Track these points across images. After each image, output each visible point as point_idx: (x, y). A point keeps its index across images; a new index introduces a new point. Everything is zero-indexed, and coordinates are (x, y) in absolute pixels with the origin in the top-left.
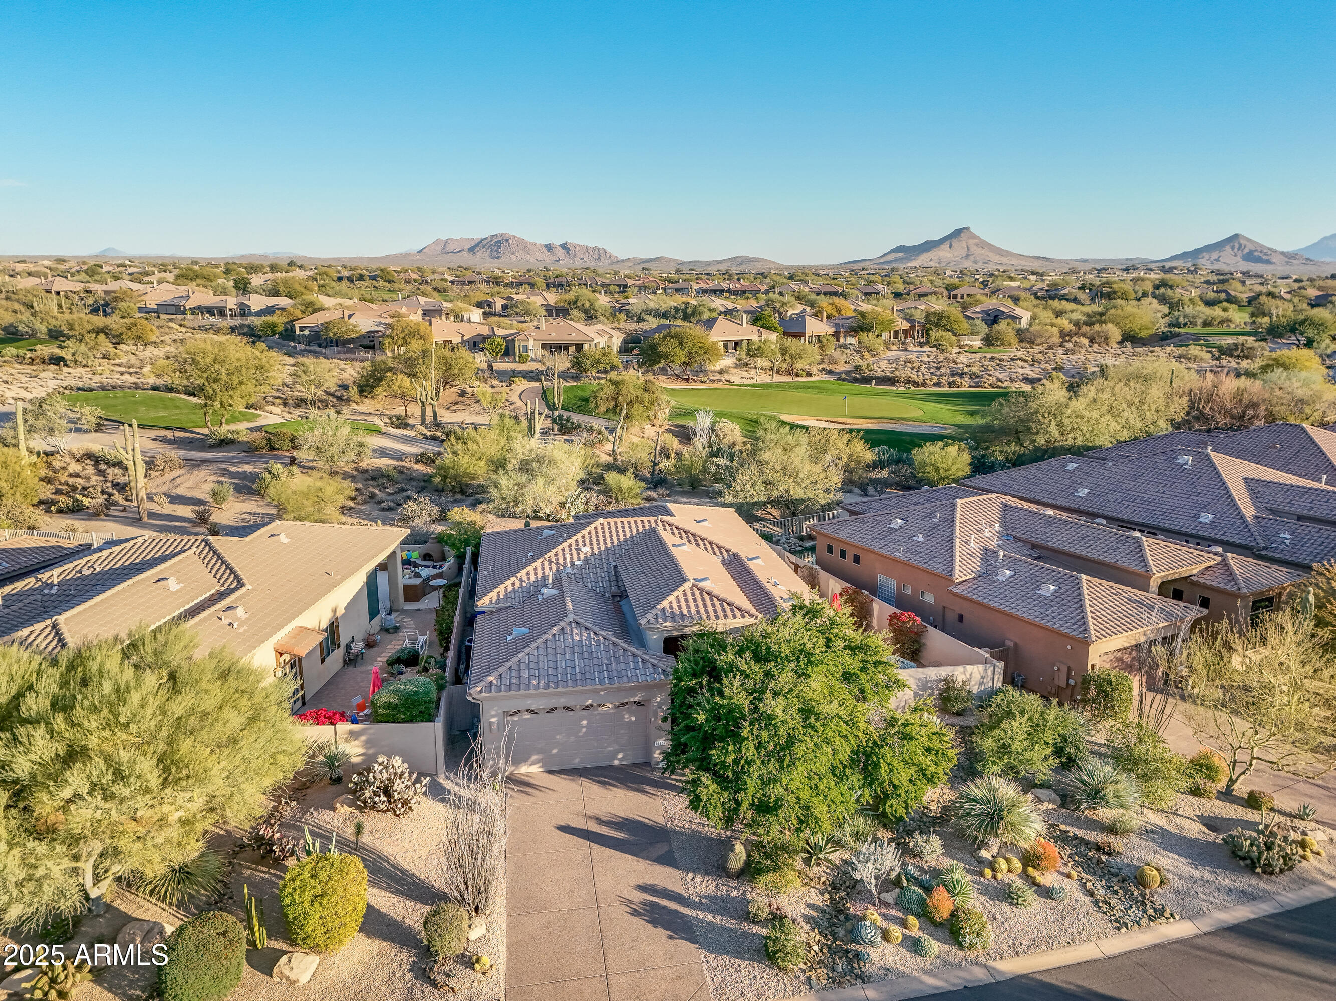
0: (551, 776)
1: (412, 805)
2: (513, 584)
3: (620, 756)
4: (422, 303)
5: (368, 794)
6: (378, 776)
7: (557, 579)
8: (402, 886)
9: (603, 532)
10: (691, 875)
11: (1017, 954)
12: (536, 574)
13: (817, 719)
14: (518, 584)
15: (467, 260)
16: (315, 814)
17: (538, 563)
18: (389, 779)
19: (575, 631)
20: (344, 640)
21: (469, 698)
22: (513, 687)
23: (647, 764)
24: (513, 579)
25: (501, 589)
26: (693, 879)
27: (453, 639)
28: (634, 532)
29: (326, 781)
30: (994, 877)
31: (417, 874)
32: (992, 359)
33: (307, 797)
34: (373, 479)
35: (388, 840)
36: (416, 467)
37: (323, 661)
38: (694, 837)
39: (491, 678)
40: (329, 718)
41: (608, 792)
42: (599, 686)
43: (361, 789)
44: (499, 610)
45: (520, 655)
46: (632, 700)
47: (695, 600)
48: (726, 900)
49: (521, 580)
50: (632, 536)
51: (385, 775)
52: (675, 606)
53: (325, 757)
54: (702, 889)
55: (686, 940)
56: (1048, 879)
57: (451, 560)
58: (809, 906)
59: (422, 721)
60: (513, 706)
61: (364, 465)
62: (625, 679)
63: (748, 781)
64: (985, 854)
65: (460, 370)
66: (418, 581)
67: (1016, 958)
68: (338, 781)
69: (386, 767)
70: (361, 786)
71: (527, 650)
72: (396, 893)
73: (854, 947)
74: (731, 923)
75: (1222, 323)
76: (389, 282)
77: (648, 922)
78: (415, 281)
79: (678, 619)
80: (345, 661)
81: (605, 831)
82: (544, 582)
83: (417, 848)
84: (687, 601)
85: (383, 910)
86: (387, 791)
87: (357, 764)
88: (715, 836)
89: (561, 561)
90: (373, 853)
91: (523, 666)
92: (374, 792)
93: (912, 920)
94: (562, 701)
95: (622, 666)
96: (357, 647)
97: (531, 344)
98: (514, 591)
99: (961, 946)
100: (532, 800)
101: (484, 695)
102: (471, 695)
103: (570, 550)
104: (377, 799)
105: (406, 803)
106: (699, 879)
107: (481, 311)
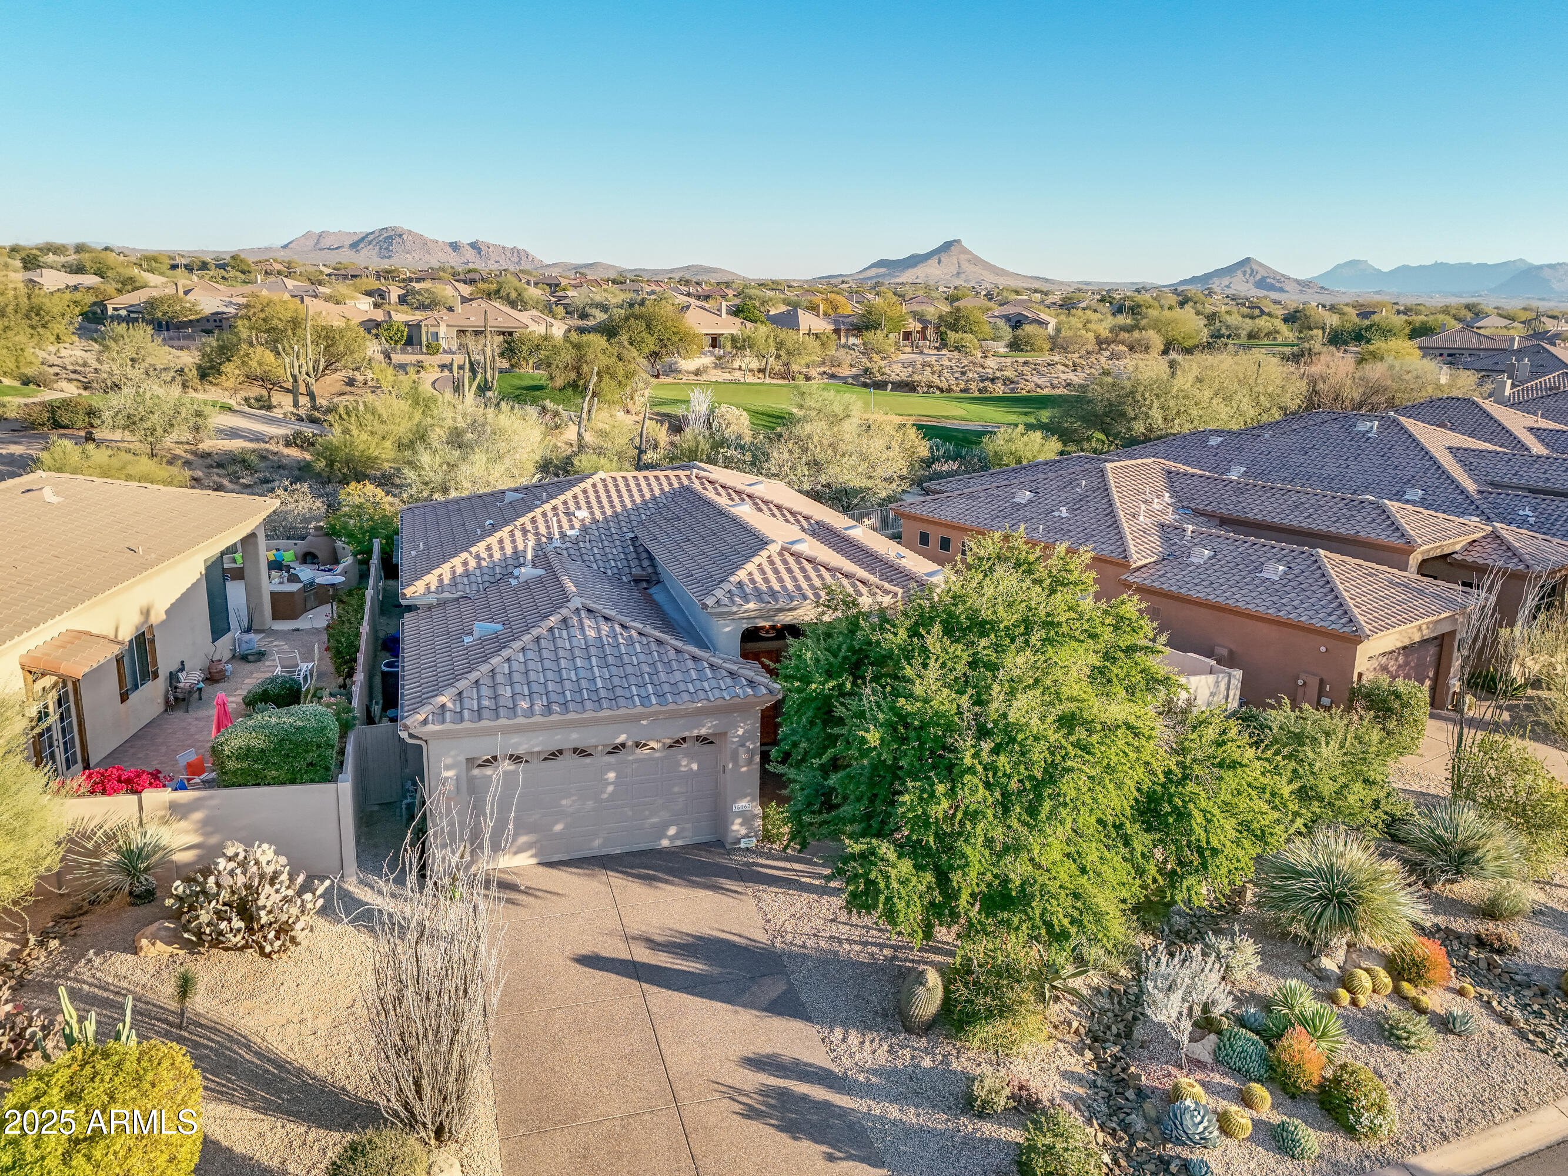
0: (551, 870)
1: (297, 931)
2: (465, 563)
3: (672, 831)
4: (290, 287)
5: (204, 916)
6: (227, 881)
7: (541, 557)
8: (278, 1093)
9: (607, 491)
10: (838, 1032)
11: (1445, 1138)
12: (502, 549)
13: (1091, 732)
14: (472, 563)
15: (347, 257)
16: (97, 961)
17: (504, 533)
18: (248, 887)
19: (587, 622)
20: (165, 664)
21: (404, 735)
22: (485, 713)
23: (719, 844)
24: (464, 555)
25: (445, 570)
26: (844, 1039)
27: (361, 658)
28: (657, 492)
29: (122, 897)
30: (1354, 1003)
31: (309, 1065)
32: (1025, 363)
33: (83, 931)
34: (220, 465)
35: (248, 1003)
36: (286, 451)
37: (124, 697)
38: (828, 962)
39: (442, 699)
40: (129, 781)
41: (658, 893)
42: (640, 709)
43: (192, 908)
44: (443, 604)
45: (495, 661)
46: (695, 733)
47: (789, 570)
48: (914, 1075)
49: (478, 557)
50: (654, 498)
51: (241, 880)
52: (758, 578)
53: (119, 851)
54: (865, 1056)
55: (861, 1160)
56: (1435, 999)
57: (348, 561)
58: (1066, 1075)
59: (312, 781)
60: (482, 749)
61: (206, 446)
62: (685, 696)
63: (968, 851)
64: (1329, 964)
65: (347, 347)
66: (295, 587)
67: (1446, 1147)
68: (147, 896)
69: (243, 865)
70: (189, 904)
71: (506, 653)
72: (266, 1108)
73: (1171, 1150)
74: (938, 1121)
75: (1268, 335)
76: (243, 272)
77: (779, 1128)
78: (279, 273)
79: (767, 598)
80: (167, 701)
81: (663, 960)
82: (518, 561)
83: (308, 1015)
84: (776, 571)
85: (239, 1149)
86: (245, 910)
87: (187, 865)
88: (864, 958)
89: (543, 530)
90: (215, 1030)
91: (500, 678)
92: (217, 912)
93: (1258, 1090)
94: (576, 738)
95: (678, 676)
96: (191, 678)
97: (442, 330)
98: (467, 574)
99: (1351, 1131)
100: (524, 913)
101: (431, 727)
102: (406, 728)
103: (557, 515)
104: (223, 925)
105: (284, 929)
106: (854, 1038)
107: (371, 300)
